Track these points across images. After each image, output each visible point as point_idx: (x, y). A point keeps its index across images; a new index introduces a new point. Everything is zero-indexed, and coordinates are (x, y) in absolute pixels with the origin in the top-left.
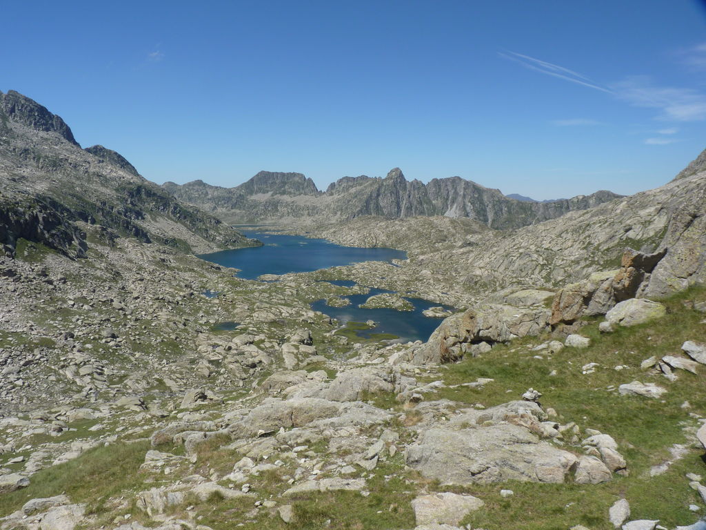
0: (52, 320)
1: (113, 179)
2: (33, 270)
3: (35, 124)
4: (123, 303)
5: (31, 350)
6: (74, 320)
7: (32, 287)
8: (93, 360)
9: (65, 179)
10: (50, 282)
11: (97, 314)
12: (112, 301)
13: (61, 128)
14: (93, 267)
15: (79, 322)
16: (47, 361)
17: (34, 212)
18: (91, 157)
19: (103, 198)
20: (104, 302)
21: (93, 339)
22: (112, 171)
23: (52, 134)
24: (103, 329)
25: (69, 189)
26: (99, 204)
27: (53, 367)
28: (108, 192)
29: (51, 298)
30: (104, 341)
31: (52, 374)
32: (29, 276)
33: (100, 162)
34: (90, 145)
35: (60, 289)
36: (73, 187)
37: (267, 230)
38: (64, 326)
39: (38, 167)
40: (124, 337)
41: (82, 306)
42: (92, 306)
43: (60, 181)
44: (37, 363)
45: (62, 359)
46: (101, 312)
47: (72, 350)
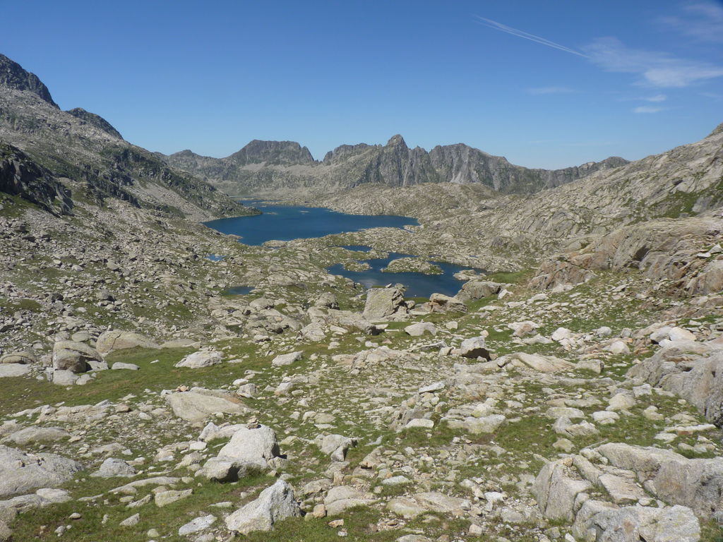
0: (36, 280)
1: (97, 142)
2: (10, 225)
3: (8, 82)
4: (118, 264)
5: (10, 313)
6: (62, 280)
7: (10, 244)
8: (89, 325)
9: (44, 141)
10: (32, 239)
11: (89, 275)
12: (106, 261)
13: (36, 88)
14: (81, 225)
15: (69, 283)
16: (31, 326)
17: (9, 160)
18: (71, 119)
19: (87, 161)
20: (97, 262)
21: (86, 302)
22: (95, 133)
23: (27, 93)
24: (98, 291)
25: (49, 151)
26: (82, 167)
27: (38, 333)
28: (92, 156)
29: (33, 257)
30: (99, 304)
31: (39, 341)
32: (5, 232)
33: (81, 123)
34: (71, 108)
35: (44, 248)
36: (53, 149)
37: (264, 201)
38: (49, 287)
39: (13, 128)
40: (123, 300)
41: (71, 266)
42: (82, 266)
43: (38, 142)
44: (18, 329)
45: (50, 324)
46: (93, 273)
47: (62, 314)
